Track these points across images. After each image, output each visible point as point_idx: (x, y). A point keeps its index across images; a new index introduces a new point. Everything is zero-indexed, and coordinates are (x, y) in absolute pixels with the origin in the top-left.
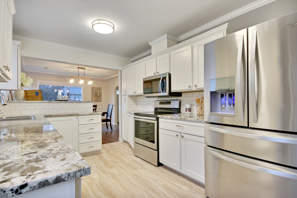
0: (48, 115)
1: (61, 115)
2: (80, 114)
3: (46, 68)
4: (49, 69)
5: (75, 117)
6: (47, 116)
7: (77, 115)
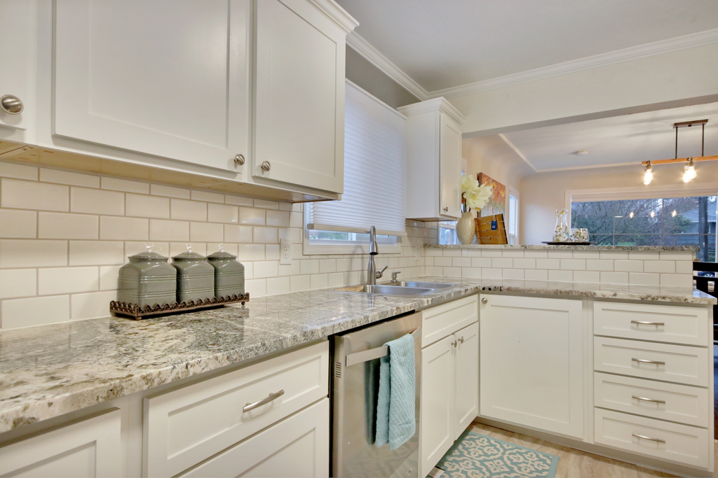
0: (492, 288)
1: (530, 290)
2: (599, 294)
3: (576, 153)
4: (586, 153)
5: (579, 303)
6: (490, 289)
7: (586, 297)
